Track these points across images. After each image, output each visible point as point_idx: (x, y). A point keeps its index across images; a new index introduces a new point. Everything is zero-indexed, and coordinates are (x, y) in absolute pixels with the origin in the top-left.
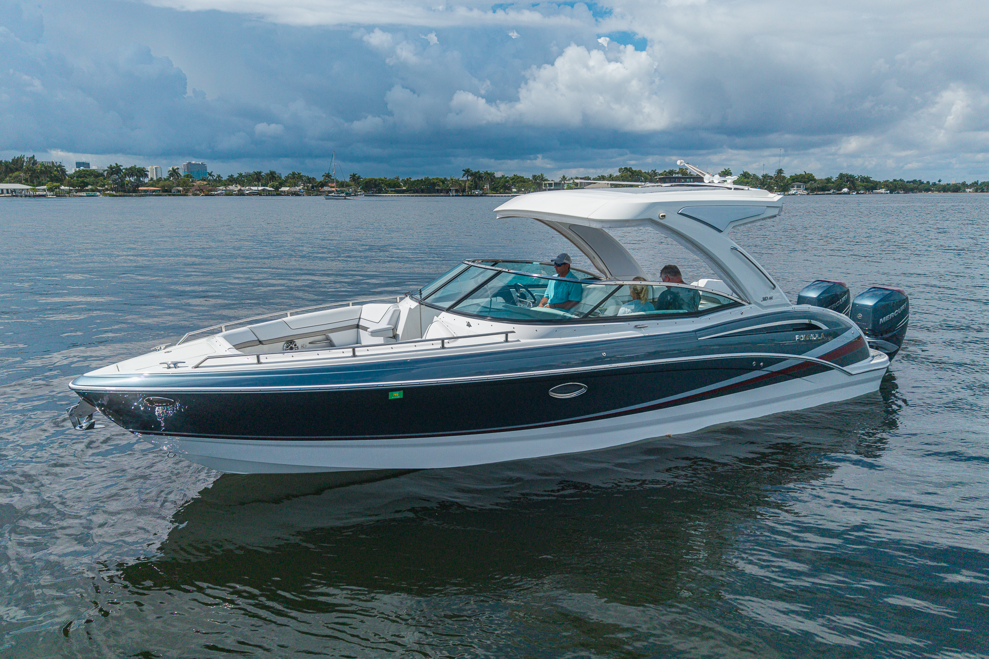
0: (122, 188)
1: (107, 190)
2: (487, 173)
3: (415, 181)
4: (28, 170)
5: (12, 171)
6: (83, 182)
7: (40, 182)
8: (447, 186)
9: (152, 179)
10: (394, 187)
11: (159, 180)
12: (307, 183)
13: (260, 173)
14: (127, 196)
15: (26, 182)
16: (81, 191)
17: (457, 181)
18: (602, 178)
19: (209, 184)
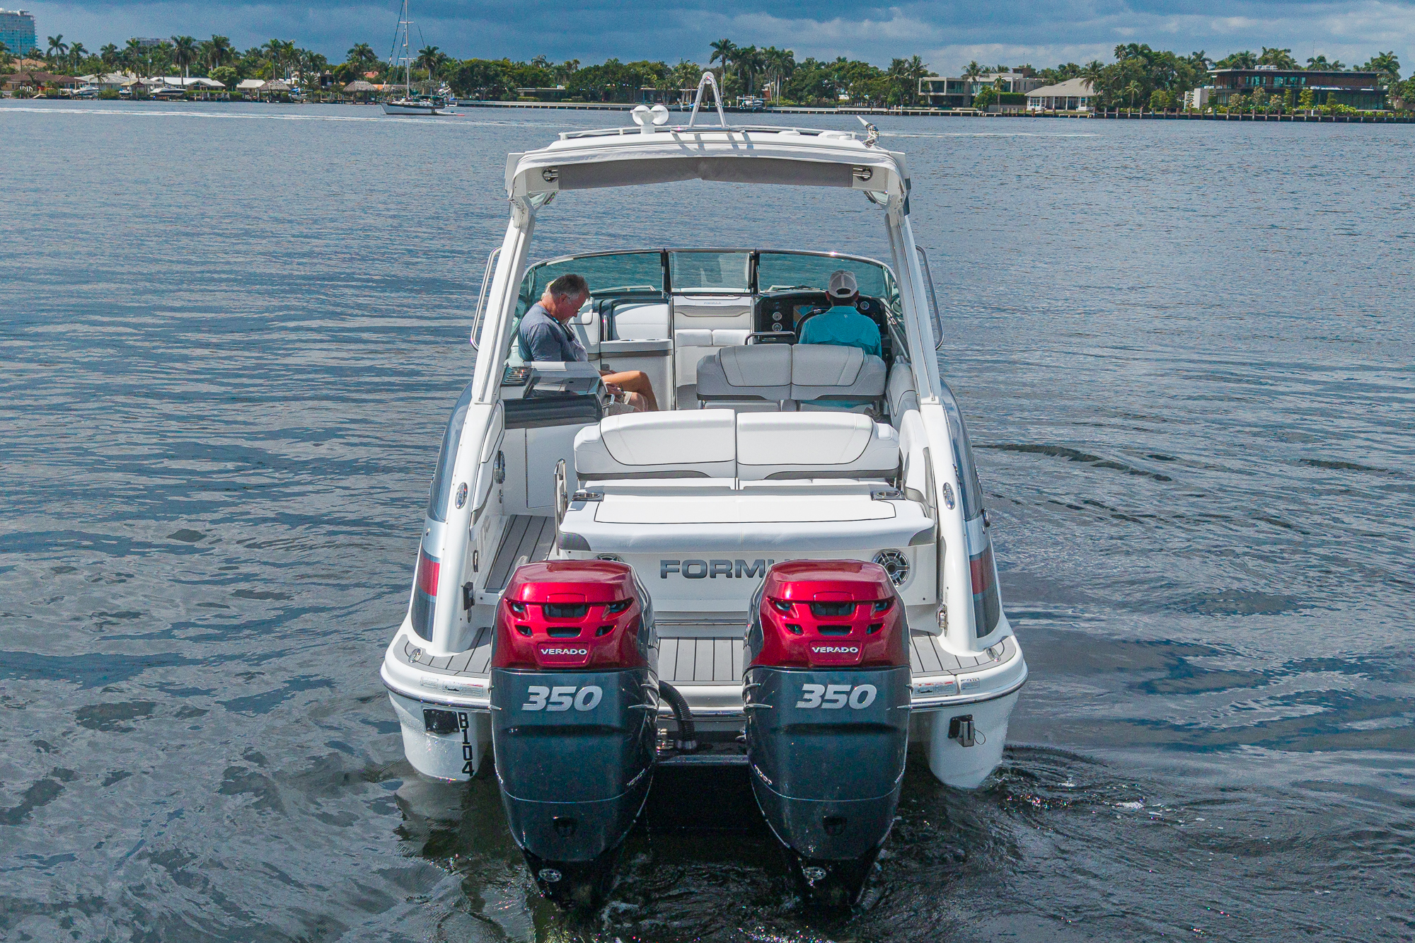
2: (773, 53)
3: (589, 70)
8: (673, 85)
10: (533, 84)
12: (309, 69)
13: (189, 41)
17: (695, 72)
18: (1069, 71)
19: (52, 68)
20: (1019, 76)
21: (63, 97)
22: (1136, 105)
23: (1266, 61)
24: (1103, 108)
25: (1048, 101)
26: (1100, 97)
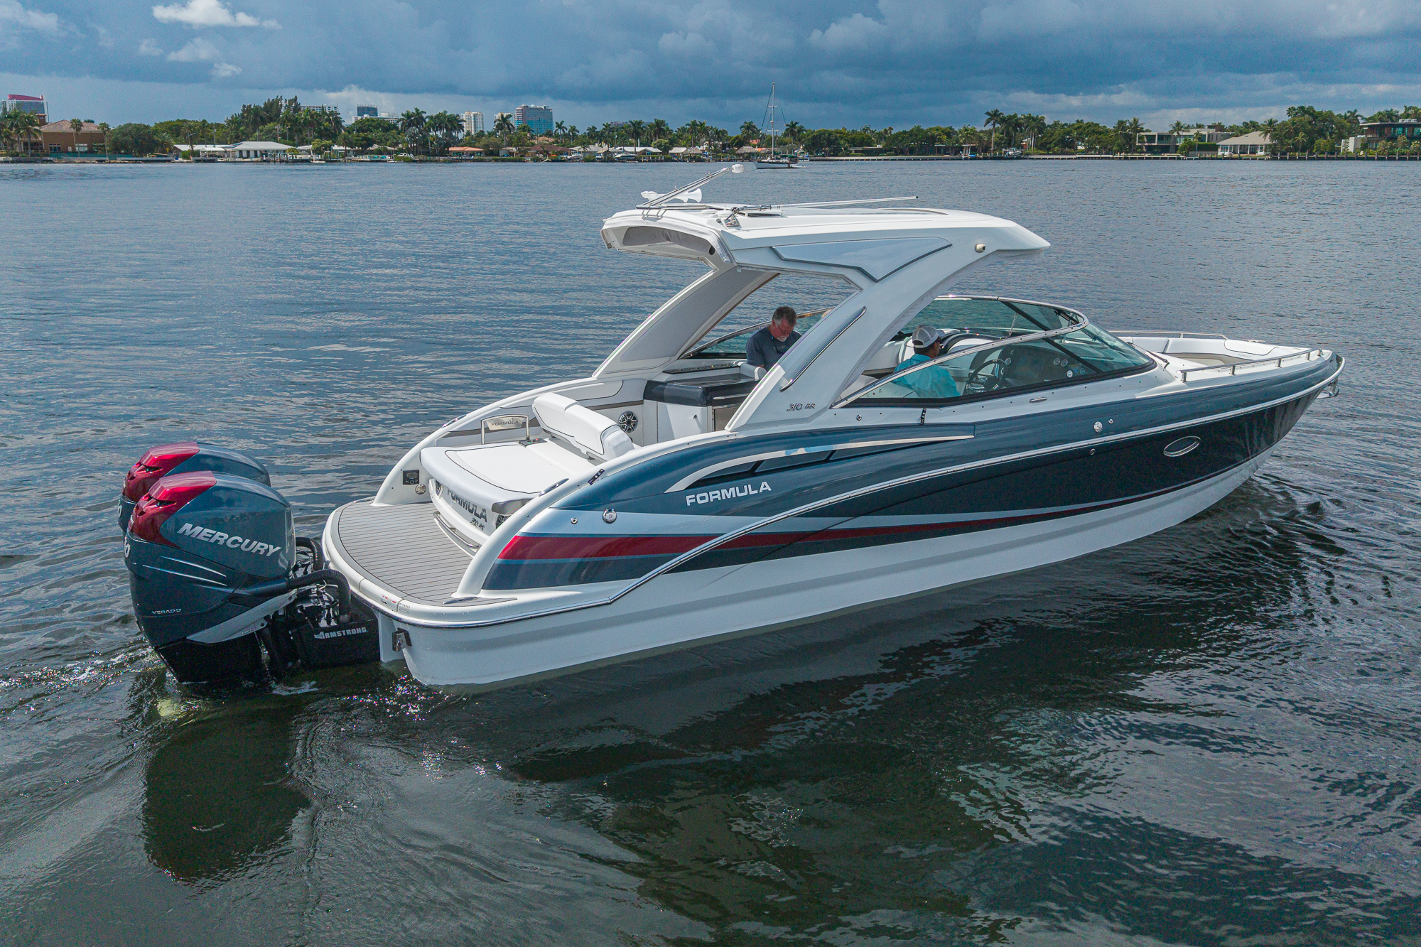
0: (424, 148)
1: (401, 151)
2: (1030, 118)
3: (899, 134)
4: (288, 119)
5: (264, 122)
6: (365, 138)
7: (303, 139)
8: (957, 142)
9: (469, 133)
10: (860, 145)
11: (481, 134)
12: (715, 140)
13: (640, 123)
14: (431, 161)
15: (284, 138)
16: (362, 153)
17: (974, 133)
18: (1251, 127)
19: (557, 142)
20: (1212, 131)
21: (561, 161)
22: (1303, 150)
23: (1407, 116)
24: (1276, 153)
25: (1234, 148)
26: (1275, 145)
